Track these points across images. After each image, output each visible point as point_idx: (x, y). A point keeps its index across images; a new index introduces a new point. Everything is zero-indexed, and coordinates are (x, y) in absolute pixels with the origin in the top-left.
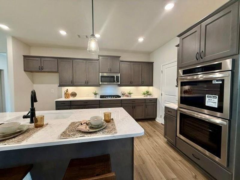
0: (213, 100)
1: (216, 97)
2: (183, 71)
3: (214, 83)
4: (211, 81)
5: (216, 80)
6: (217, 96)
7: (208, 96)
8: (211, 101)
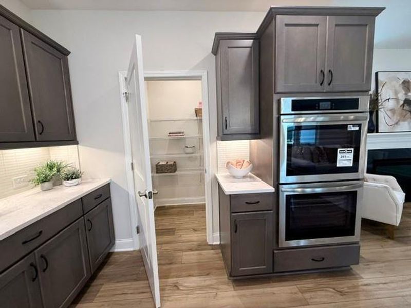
0: (348, 157)
1: (351, 150)
2: (293, 101)
3: (350, 130)
4: (346, 126)
5: (353, 124)
6: (353, 149)
7: (340, 151)
8: (344, 159)
